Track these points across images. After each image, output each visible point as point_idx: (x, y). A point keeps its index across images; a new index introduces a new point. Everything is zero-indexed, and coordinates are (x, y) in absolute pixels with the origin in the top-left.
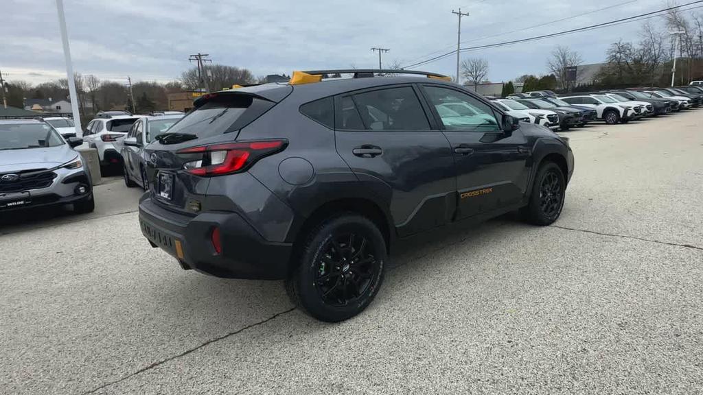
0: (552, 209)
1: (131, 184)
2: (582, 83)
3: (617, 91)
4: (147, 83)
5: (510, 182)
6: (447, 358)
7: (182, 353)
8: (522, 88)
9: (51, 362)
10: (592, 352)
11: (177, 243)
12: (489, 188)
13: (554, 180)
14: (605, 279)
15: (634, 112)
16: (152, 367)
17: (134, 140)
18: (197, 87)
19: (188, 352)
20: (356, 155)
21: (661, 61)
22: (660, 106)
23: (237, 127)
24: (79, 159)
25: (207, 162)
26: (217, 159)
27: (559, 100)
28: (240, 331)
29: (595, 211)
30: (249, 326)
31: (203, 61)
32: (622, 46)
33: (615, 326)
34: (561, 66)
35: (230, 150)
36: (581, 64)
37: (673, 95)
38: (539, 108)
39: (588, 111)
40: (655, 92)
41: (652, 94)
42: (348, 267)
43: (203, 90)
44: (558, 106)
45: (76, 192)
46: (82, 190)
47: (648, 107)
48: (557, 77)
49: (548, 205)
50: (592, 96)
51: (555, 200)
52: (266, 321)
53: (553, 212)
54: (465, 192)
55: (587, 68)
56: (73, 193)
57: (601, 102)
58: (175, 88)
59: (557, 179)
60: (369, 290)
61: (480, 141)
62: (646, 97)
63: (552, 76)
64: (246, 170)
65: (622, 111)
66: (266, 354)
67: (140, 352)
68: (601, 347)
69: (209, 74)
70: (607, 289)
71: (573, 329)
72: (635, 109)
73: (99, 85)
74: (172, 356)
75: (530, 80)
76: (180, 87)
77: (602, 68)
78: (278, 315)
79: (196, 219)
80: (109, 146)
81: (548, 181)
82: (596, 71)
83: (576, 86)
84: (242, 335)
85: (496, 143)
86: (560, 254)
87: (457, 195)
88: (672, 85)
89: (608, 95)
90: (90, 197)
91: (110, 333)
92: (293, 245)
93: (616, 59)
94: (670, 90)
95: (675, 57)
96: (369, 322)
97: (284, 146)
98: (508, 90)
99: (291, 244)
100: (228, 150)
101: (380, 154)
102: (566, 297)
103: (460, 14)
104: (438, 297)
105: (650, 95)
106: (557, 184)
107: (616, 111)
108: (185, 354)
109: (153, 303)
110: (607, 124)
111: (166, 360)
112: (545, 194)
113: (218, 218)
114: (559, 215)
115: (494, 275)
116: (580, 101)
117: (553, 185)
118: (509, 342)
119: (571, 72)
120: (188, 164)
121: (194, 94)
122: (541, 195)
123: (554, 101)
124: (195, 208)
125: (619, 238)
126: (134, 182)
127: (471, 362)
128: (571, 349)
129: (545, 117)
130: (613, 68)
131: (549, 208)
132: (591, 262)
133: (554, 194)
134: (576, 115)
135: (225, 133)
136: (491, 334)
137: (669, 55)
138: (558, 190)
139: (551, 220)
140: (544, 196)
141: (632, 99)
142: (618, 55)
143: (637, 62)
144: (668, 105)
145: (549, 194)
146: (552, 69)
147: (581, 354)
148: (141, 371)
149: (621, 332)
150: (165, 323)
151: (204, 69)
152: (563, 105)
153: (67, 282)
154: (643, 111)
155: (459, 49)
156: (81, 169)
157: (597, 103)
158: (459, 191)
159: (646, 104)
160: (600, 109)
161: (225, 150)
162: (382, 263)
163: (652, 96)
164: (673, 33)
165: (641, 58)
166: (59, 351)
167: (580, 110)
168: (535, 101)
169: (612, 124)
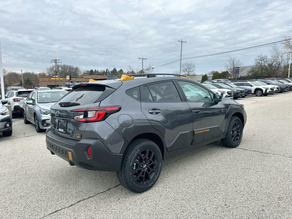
0: (237, 139)
1: (27, 122)
2: (242, 75)
3: (261, 80)
4: (29, 73)
5: (217, 126)
6: (197, 212)
7: (69, 206)
8: (212, 78)
9: (8, 208)
10: (267, 211)
11: (70, 153)
12: (208, 129)
13: (238, 125)
14: (268, 175)
15: (271, 90)
16: (56, 212)
17: (31, 102)
18: (53, 75)
19: (71, 206)
20: (150, 113)
21: (282, 65)
22: (283, 87)
23: (100, 100)
24: (7, 111)
25: (86, 116)
26: (90, 115)
27: (232, 84)
28: (94, 196)
29: (257, 141)
30: (98, 194)
31: (57, 63)
32: (262, 57)
33: (276, 199)
34: (232, 67)
35: (97, 111)
36: (242, 66)
37: (290, 82)
38: (223, 88)
39: (247, 90)
40: (280, 80)
41: (279, 81)
42: (146, 166)
43: (57, 76)
44: (232, 87)
45: (5, 127)
46: (8, 125)
47: (277, 88)
48: (229, 72)
49: (235, 137)
50: (249, 82)
51: (238, 135)
52: (106, 191)
53: (237, 141)
54: (197, 131)
55: (245, 68)
56: (4, 127)
57: (254, 85)
58: (43, 76)
59: (239, 125)
60: (154, 178)
61: (202, 106)
62: (276, 83)
63: (227, 71)
64: (104, 120)
65: (264, 90)
66: (108, 207)
67: (49, 205)
68: (271, 209)
69: (60, 69)
70: (270, 181)
71: (255, 200)
72: (271, 89)
73: (7, 73)
74: (64, 207)
75: (216, 74)
76: (45, 75)
77: (253, 68)
78: (110, 188)
79: (80, 142)
80: (17, 104)
81: (235, 126)
82: (249, 69)
83: (239, 77)
84: (95, 198)
85: (210, 107)
86: (243, 162)
87: (194, 132)
88: (289, 77)
89: (257, 82)
90: (11, 129)
91: (33, 195)
92: (123, 155)
93: (259, 64)
94: (288, 79)
95: (290, 63)
96: (155, 193)
97: (120, 109)
98: (205, 78)
99: (122, 155)
100: (96, 111)
101: (160, 112)
102: (250, 184)
103: (182, 42)
104: (187, 182)
105: (278, 82)
106: (239, 127)
107: (261, 90)
108: (70, 206)
109: (50, 181)
110: (257, 96)
111: (61, 209)
112: (233, 132)
113: (91, 142)
114: (240, 142)
115: (212, 172)
116: (242, 85)
117: (237, 128)
118: (226, 205)
119: (237, 70)
120: (76, 116)
121: (52, 79)
122: (232, 133)
123: (230, 85)
124: (79, 137)
125: (271, 155)
126: (29, 121)
127: (209, 214)
128: (257, 209)
129: (226, 92)
130: (258, 68)
131: (236, 139)
132: (260, 167)
133: (238, 132)
134: (241, 92)
135: (94, 103)
136: (216, 200)
137: (286, 62)
138: (239, 130)
139: (236, 145)
140: (233, 133)
141: (269, 84)
142: (261, 62)
143: (270, 65)
144: (287, 87)
145: (235, 132)
146: (227, 68)
147: (262, 212)
148: (51, 213)
149: (280, 202)
150: (58, 191)
151: (58, 66)
152: (234, 87)
153: (7, 170)
154: (275, 90)
155: (181, 59)
156: (8, 115)
157: (251, 86)
158: (195, 130)
159: (276, 86)
160: (253, 89)
161: (95, 111)
162: (160, 164)
163: (279, 83)
164: (288, 51)
165: (272, 63)
166: (11, 203)
167: (243, 89)
168: (220, 84)
169: (260, 96)
